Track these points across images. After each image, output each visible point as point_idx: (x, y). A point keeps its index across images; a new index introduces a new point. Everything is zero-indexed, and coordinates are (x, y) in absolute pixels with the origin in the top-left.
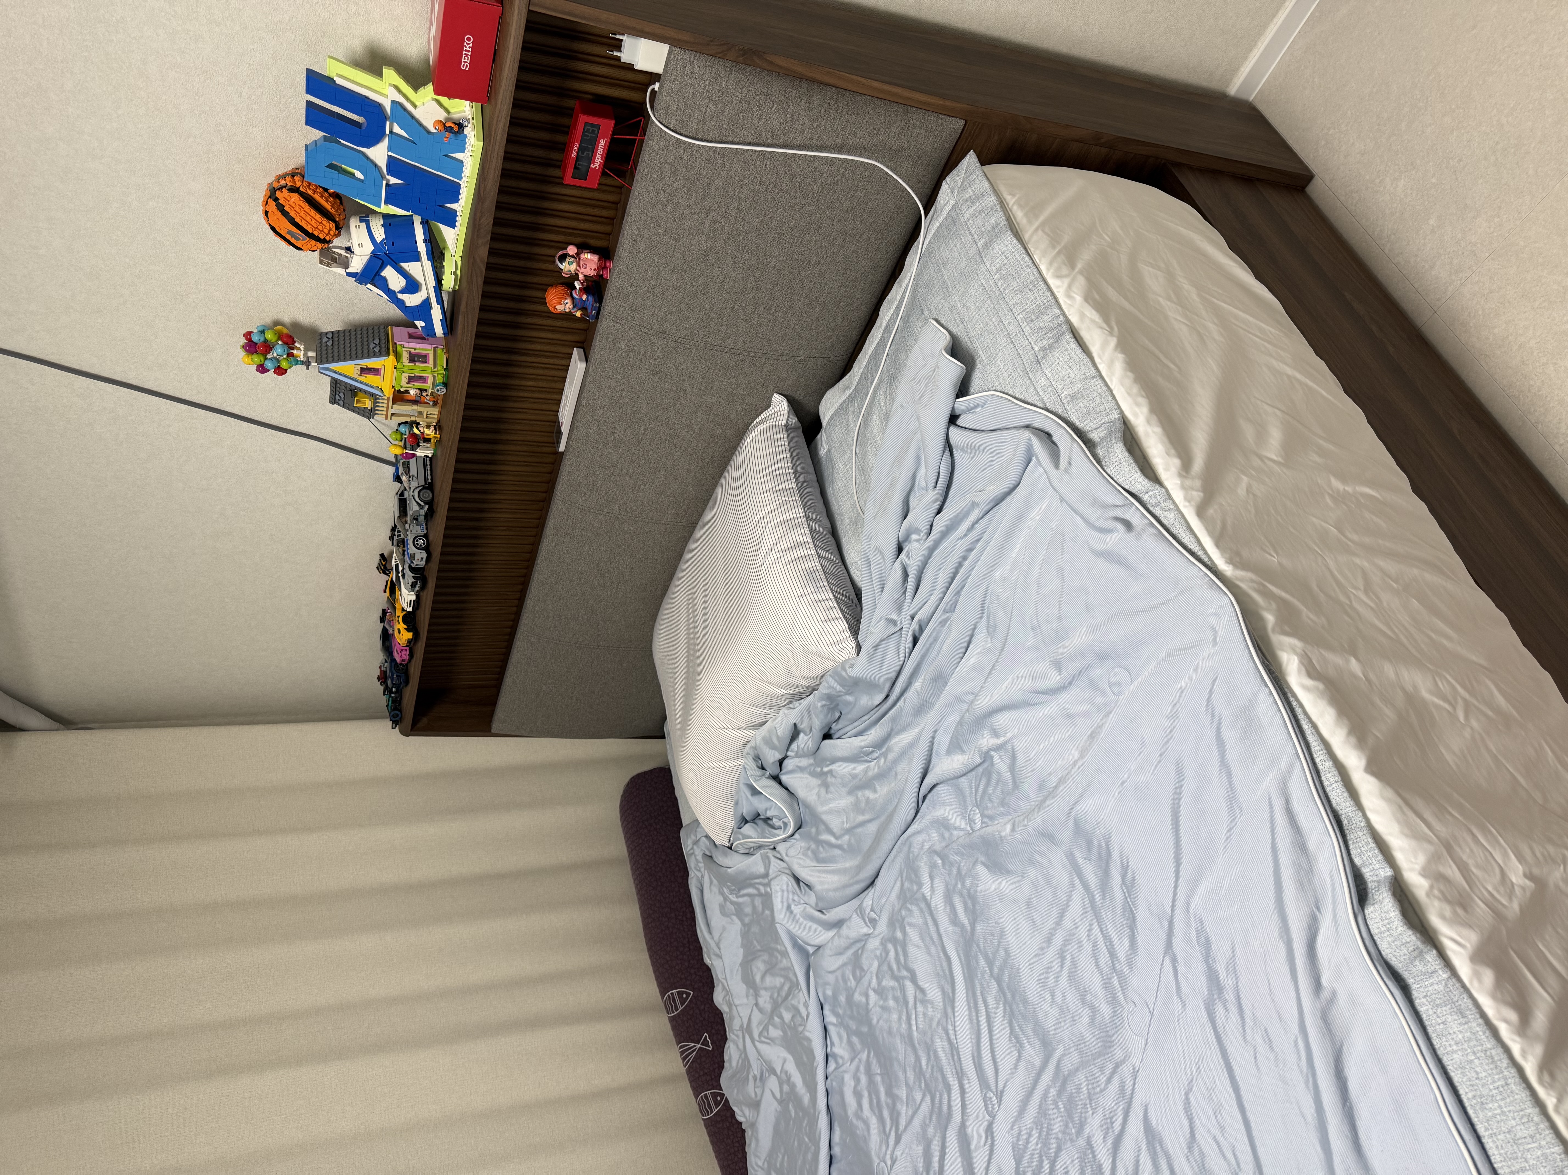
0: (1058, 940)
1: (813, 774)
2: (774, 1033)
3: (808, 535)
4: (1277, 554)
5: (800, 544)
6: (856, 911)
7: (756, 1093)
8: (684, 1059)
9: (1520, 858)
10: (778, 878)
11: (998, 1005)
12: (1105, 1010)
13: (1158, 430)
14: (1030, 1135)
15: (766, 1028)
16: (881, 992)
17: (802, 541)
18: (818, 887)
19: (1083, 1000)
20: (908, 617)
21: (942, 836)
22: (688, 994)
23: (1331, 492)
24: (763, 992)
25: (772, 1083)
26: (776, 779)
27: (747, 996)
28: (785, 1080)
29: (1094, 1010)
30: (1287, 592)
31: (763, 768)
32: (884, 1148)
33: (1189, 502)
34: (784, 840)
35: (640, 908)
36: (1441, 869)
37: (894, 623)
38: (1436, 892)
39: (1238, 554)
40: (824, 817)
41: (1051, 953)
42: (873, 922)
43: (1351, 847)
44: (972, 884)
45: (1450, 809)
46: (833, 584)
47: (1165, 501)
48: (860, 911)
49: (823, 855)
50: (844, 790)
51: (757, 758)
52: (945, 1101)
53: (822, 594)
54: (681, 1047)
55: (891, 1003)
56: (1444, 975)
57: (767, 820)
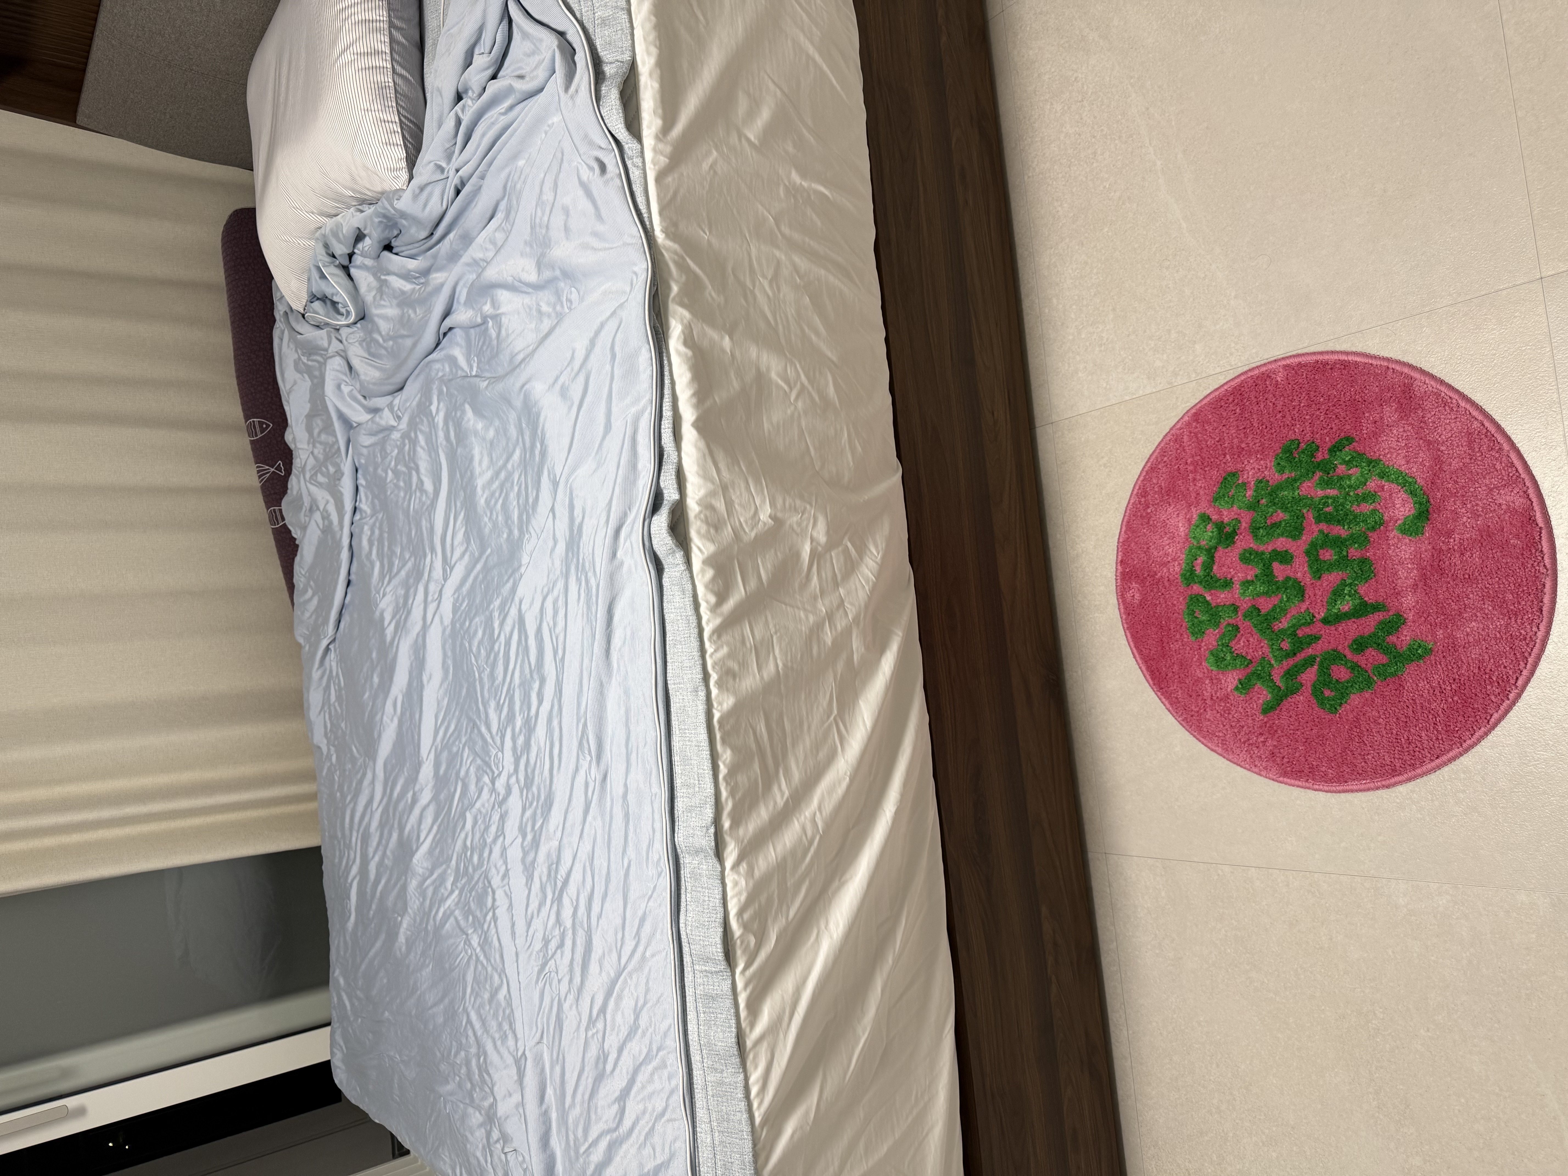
0: (503, 475)
1: (375, 275)
2: (321, 478)
3: (387, 44)
4: (710, 232)
5: (377, 53)
6: (388, 406)
7: (305, 521)
8: (260, 477)
9: (773, 504)
10: (334, 358)
11: (462, 509)
12: (516, 532)
13: (656, 85)
14: (463, 601)
15: (316, 474)
16: (396, 472)
17: (380, 50)
18: (362, 377)
19: (506, 522)
20: (454, 170)
21: (451, 370)
22: (268, 426)
23: (787, 184)
24: (318, 445)
25: (317, 516)
26: (346, 269)
27: (308, 444)
28: (326, 517)
29: (510, 532)
30: (701, 268)
31: (334, 256)
32: (380, 584)
33: (654, 165)
34: (348, 326)
35: (233, 338)
36: (713, 502)
37: (442, 170)
38: (702, 516)
39: (675, 225)
40: (376, 319)
41: (496, 484)
42: (399, 418)
43: (662, 474)
44: (460, 416)
45: (742, 464)
46: (401, 106)
47: (637, 157)
48: (390, 406)
49: (373, 350)
50: (395, 302)
51: (326, 246)
52: (422, 564)
53: (388, 115)
54: (258, 467)
55: (402, 484)
56: (682, 567)
57: (334, 304)
